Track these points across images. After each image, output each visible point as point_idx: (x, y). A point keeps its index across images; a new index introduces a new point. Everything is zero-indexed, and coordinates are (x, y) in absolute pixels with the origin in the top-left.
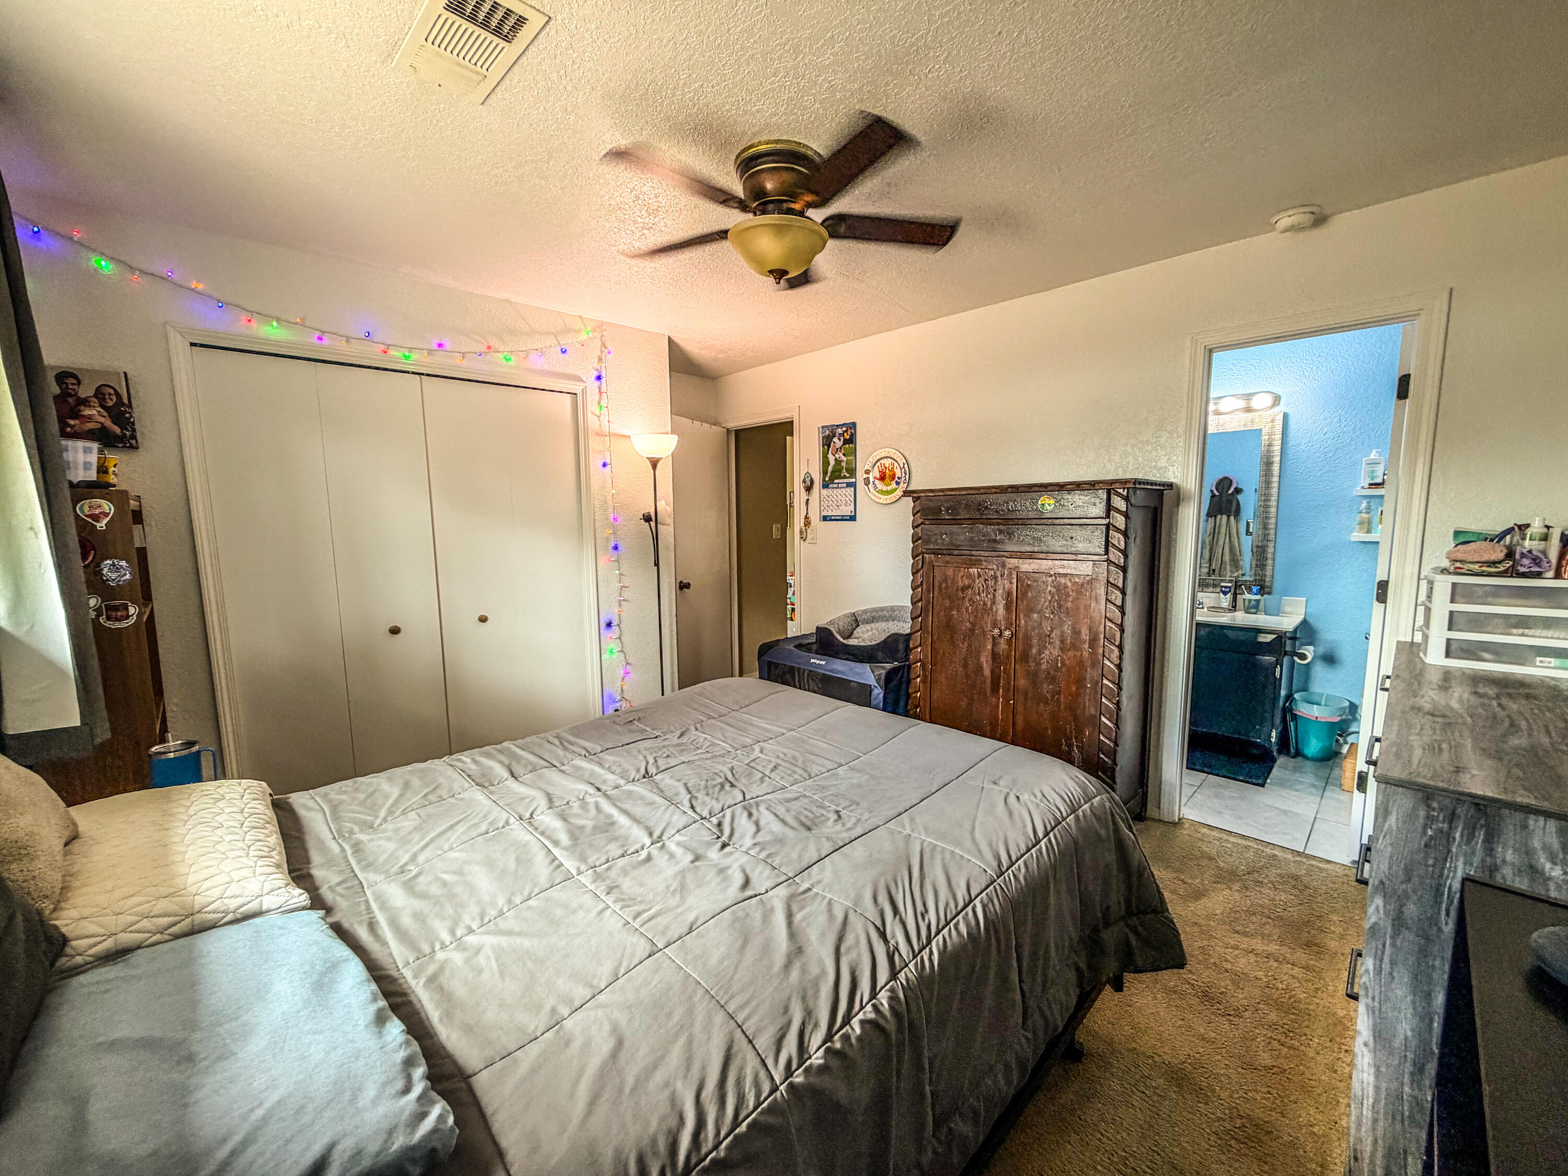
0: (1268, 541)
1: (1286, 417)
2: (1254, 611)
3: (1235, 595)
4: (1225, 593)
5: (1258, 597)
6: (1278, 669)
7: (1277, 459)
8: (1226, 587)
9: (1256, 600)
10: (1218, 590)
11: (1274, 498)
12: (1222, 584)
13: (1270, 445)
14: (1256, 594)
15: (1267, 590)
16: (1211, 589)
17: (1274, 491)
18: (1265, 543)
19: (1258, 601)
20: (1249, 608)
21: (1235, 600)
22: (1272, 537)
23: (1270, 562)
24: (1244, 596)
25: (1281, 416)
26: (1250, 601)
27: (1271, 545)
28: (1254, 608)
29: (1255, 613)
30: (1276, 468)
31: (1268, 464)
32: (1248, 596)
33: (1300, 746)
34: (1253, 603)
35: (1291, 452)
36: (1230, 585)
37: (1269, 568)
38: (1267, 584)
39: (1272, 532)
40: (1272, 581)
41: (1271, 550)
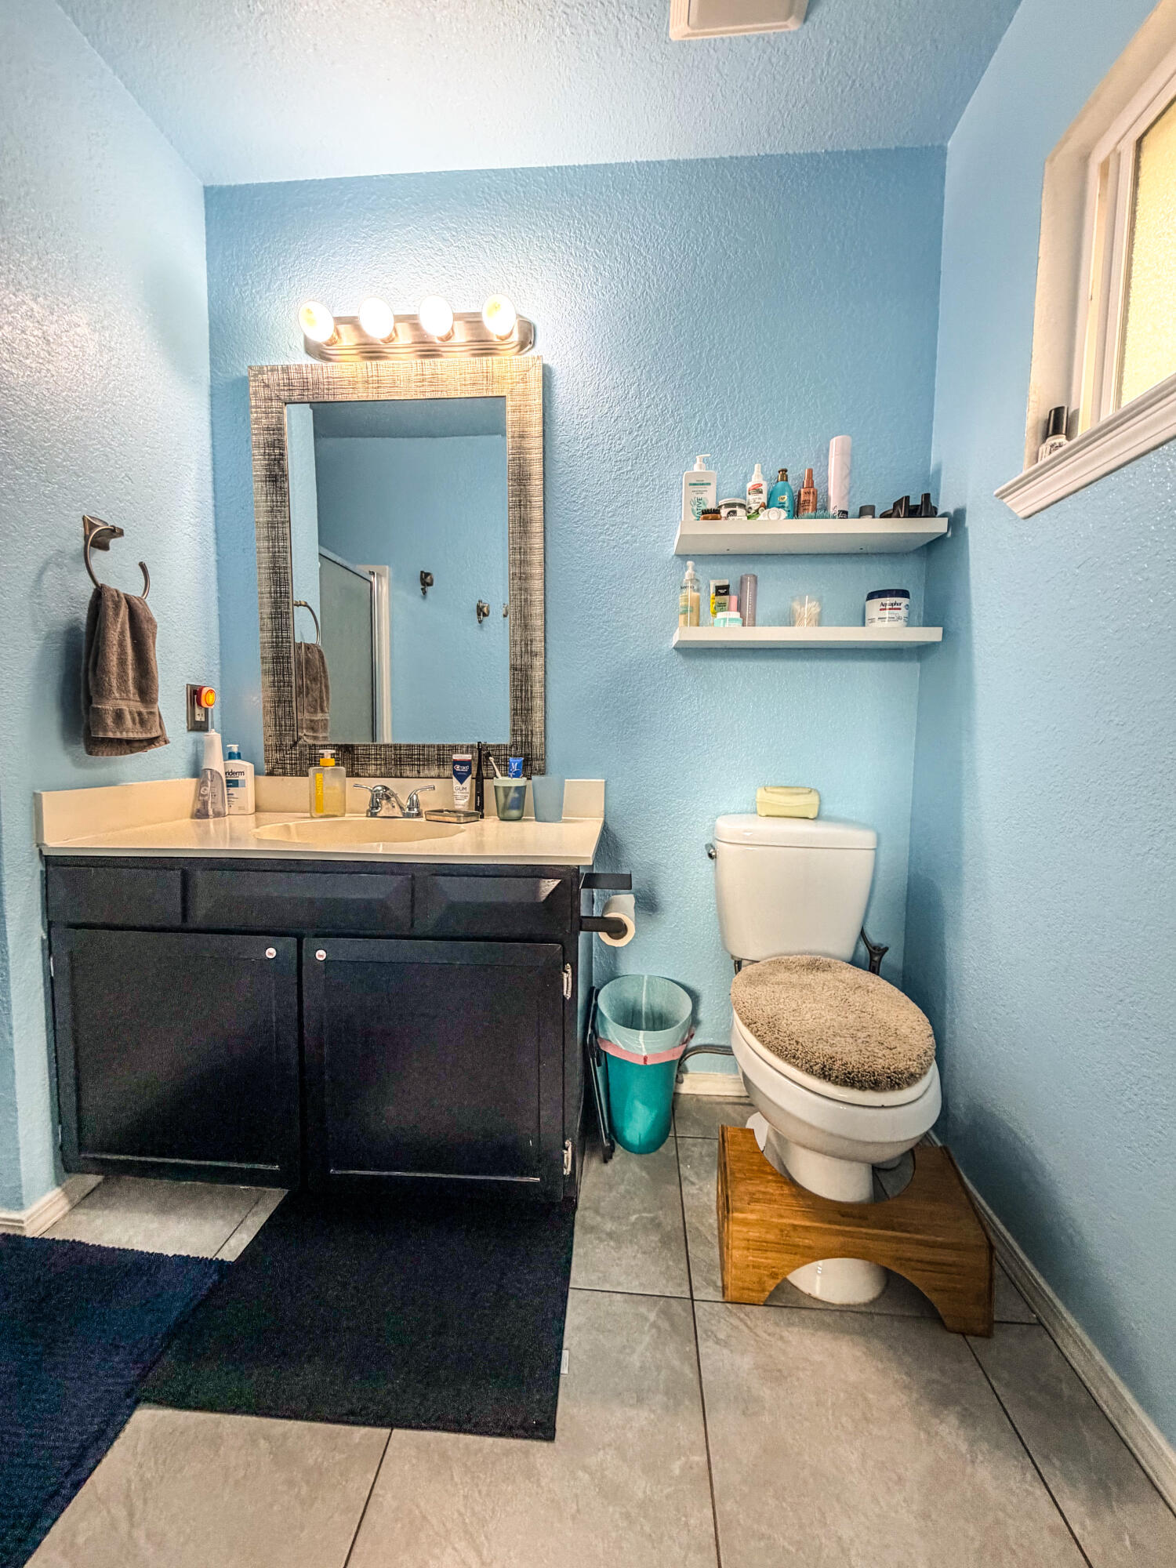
0: (534, 654)
1: (547, 375)
2: (515, 813)
3: (479, 780)
4: (461, 778)
5: (520, 782)
6: (567, 977)
7: (536, 469)
8: (462, 763)
9: (517, 788)
10: (448, 771)
11: (537, 558)
12: (456, 757)
13: (522, 437)
14: (517, 775)
15: (536, 764)
16: (435, 772)
17: (537, 542)
18: (526, 659)
19: (521, 790)
20: (506, 808)
21: (480, 792)
22: (538, 646)
23: (538, 702)
24: (496, 782)
25: (538, 373)
26: (507, 790)
27: (538, 662)
28: (515, 808)
29: (518, 819)
30: (536, 485)
31: (521, 479)
32: (502, 781)
33: (617, 1122)
34: (513, 795)
35: (561, 455)
36: (468, 757)
37: (538, 716)
38: (537, 751)
39: (539, 635)
40: (545, 744)
41: (538, 674)
